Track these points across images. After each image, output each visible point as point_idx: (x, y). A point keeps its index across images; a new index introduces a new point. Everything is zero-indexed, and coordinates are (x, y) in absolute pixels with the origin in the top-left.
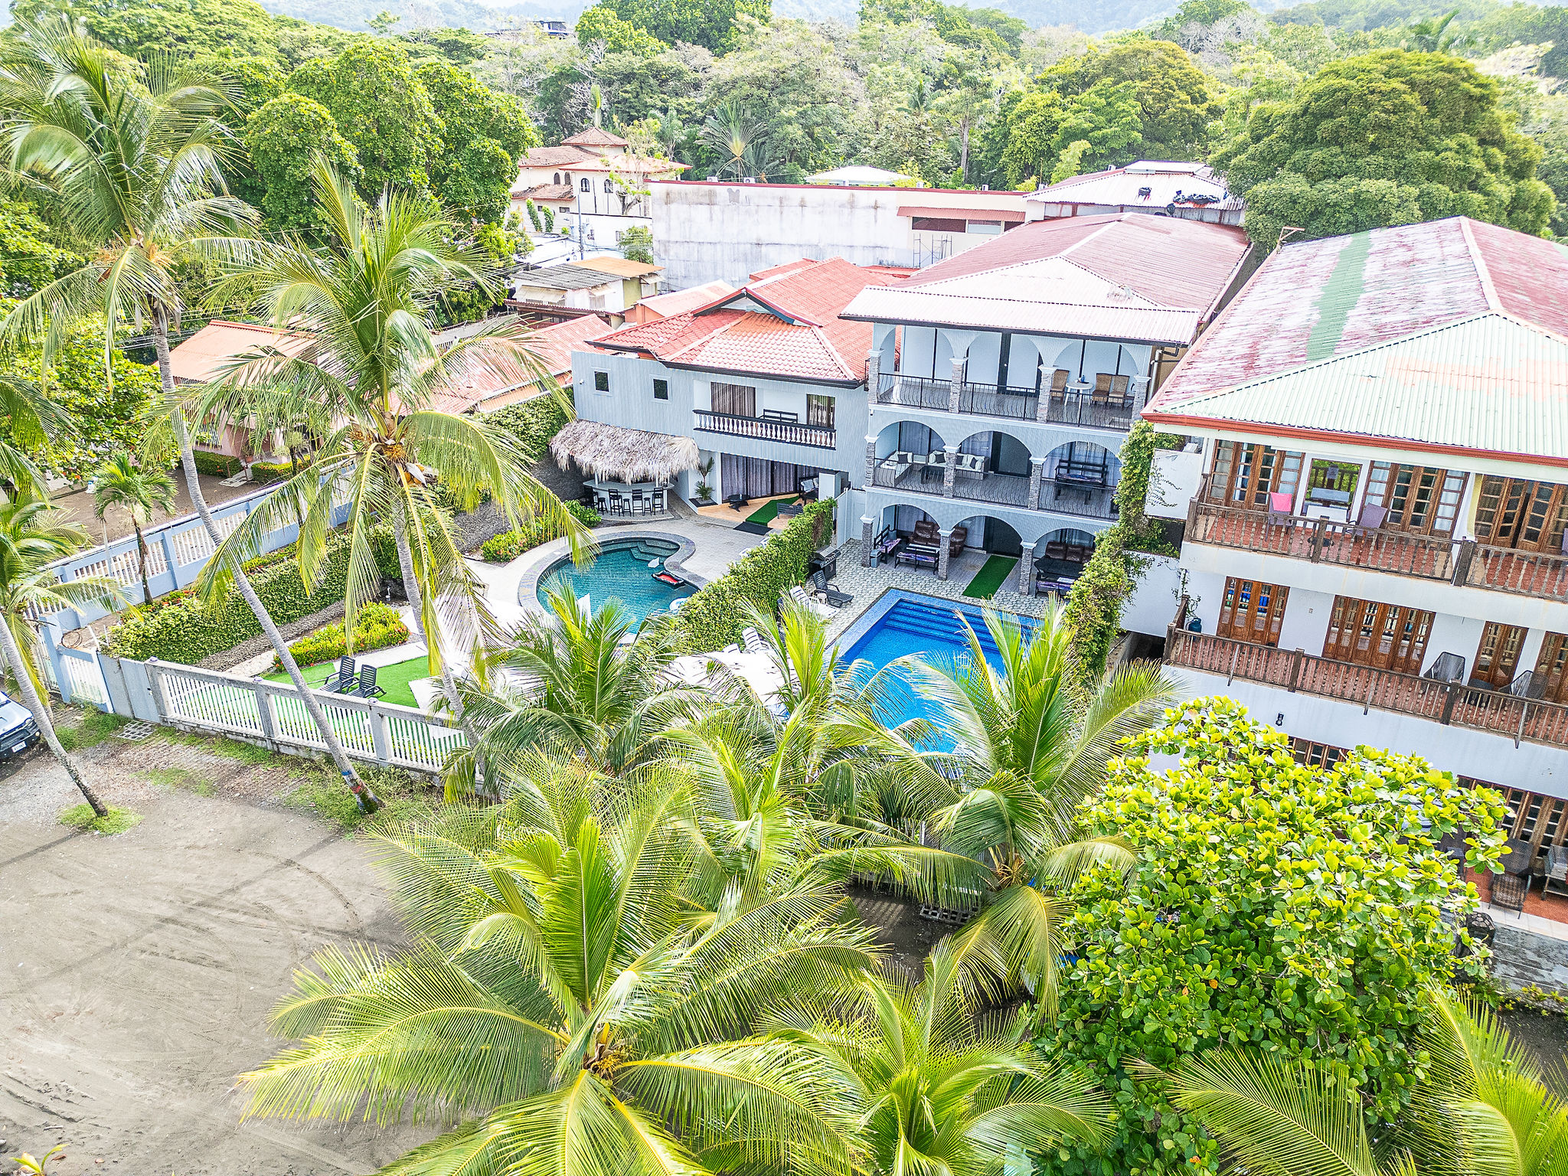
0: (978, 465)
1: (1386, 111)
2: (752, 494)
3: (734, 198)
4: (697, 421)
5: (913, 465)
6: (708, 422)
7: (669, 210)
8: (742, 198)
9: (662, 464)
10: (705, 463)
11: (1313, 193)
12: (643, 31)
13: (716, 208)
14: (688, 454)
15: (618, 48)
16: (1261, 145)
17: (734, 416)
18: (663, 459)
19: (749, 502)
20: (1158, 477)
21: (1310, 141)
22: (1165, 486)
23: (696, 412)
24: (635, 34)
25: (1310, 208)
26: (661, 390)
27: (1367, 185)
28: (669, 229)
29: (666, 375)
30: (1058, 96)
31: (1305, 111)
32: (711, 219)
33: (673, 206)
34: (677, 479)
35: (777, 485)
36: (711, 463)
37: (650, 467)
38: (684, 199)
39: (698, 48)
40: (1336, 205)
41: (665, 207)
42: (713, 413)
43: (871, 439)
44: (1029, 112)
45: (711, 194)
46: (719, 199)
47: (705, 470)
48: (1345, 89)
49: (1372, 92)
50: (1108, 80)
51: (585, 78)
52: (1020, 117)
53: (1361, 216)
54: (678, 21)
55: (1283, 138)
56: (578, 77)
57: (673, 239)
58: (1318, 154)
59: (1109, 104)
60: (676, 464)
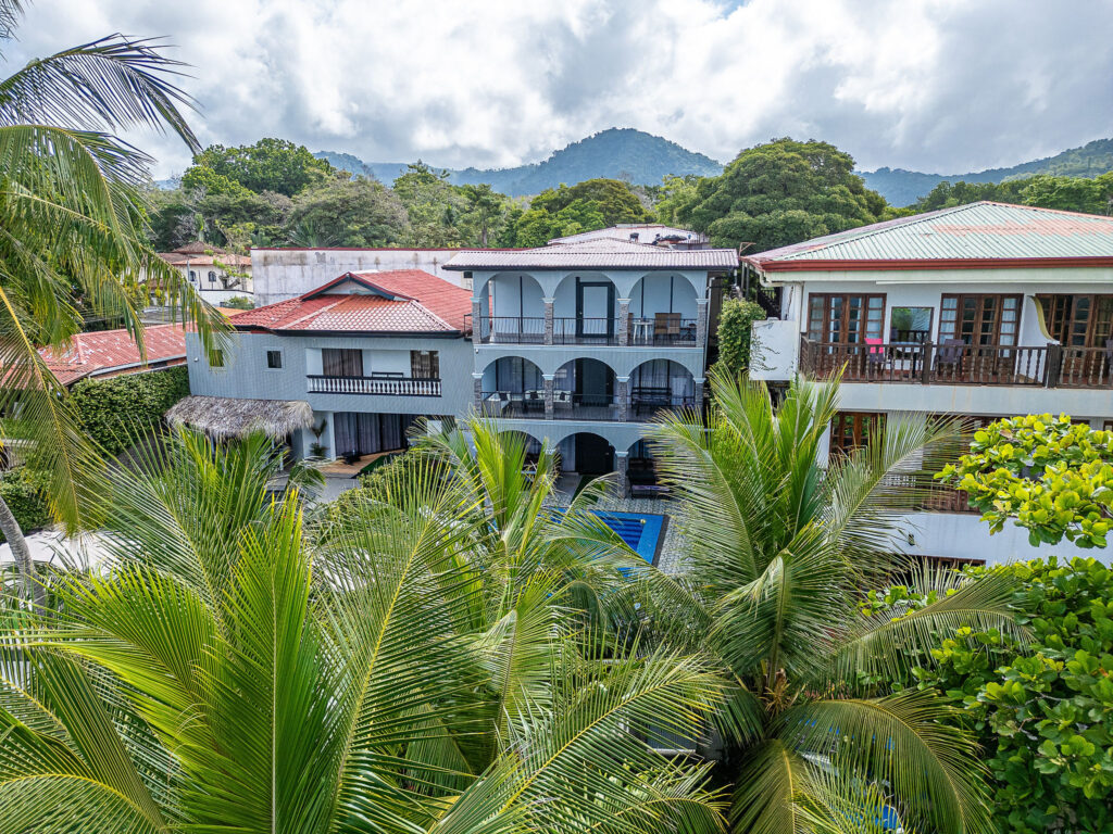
0: (567, 397)
1: (792, 170)
2: (363, 450)
3: (322, 260)
4: (310, 384)
5: (511, 403)
6: (321, 385)
7: (267, 270)
8: (328, 259)
9: (278, 424)
10: (318, 426)
11: (755, 221)
12: (236, 182)
13: (306, 267)
14: (303, 413)
15: (217, 192)
16: (710, 199)
17: (344, 377)
18: (279, 419)
19: (362, 458)
20: (757, 345)
21: (744, 192)
22: (764, 352)
23: (309, 377)
24: (230, 184)
25: (756, 231)
26: (274, 360)
27: (791, 213)
28: (267, 286)
29: (278, 345)
30: (546, 211)
31: (738, 174)
32: (303, 275)
33: (270, 268)
34: (291, 440)
35: (386, 443)
36: (324, 425)
37: (266, 428)
38: (280, 261)
39: (280, 196)
40: (773, 227)
41: (263, 269)
42: (324, 377)
43: (478, 375)
44: (528, 222)
45: (303, 257)
46: (309, 261)
47: (319, 431)
48: (762, 158)
49: (780, 159)
50: (580, 200)
51: (190, 212)
52: (523, 225)
53: (791, 234)
54: (263, 179)
55: (725, 192)
56: (184, 211)
57: (271, 292)
58: (753, 199)
59: (582, 215)
60: (289, 425)
